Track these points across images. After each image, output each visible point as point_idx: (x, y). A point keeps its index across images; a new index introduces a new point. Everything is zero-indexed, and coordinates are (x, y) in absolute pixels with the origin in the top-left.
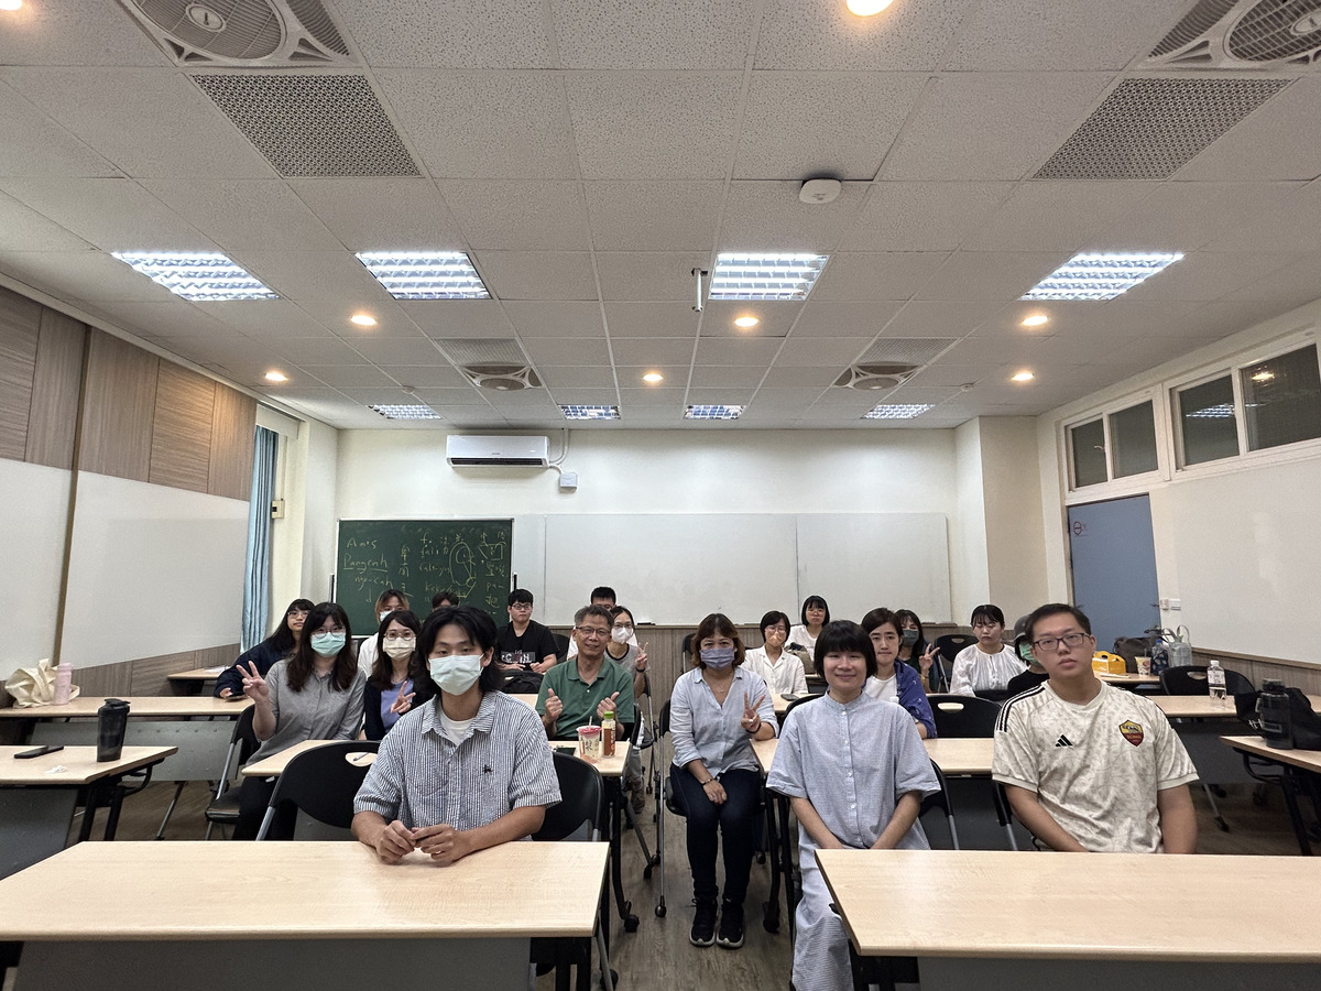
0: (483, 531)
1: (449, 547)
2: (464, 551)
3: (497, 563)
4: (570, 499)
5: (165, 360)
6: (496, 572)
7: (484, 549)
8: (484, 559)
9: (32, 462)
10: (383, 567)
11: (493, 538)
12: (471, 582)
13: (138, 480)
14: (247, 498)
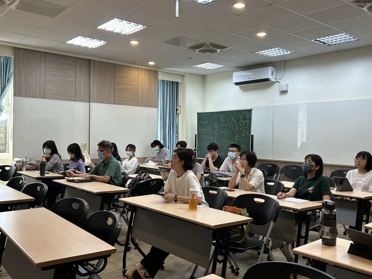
0: (241, 115)
1: (230, 122)
2: (234, 125)
3: (246, 130)
4: (285, 97)
5: (116, 64)
6: (245, 134)
7: (241, 123)
8: (241, 127)
9: (78, 101)
10: (209, 131)
11: (244, 119)
12: (237, 138)
13: (110, 103)
14: (156, 107)
